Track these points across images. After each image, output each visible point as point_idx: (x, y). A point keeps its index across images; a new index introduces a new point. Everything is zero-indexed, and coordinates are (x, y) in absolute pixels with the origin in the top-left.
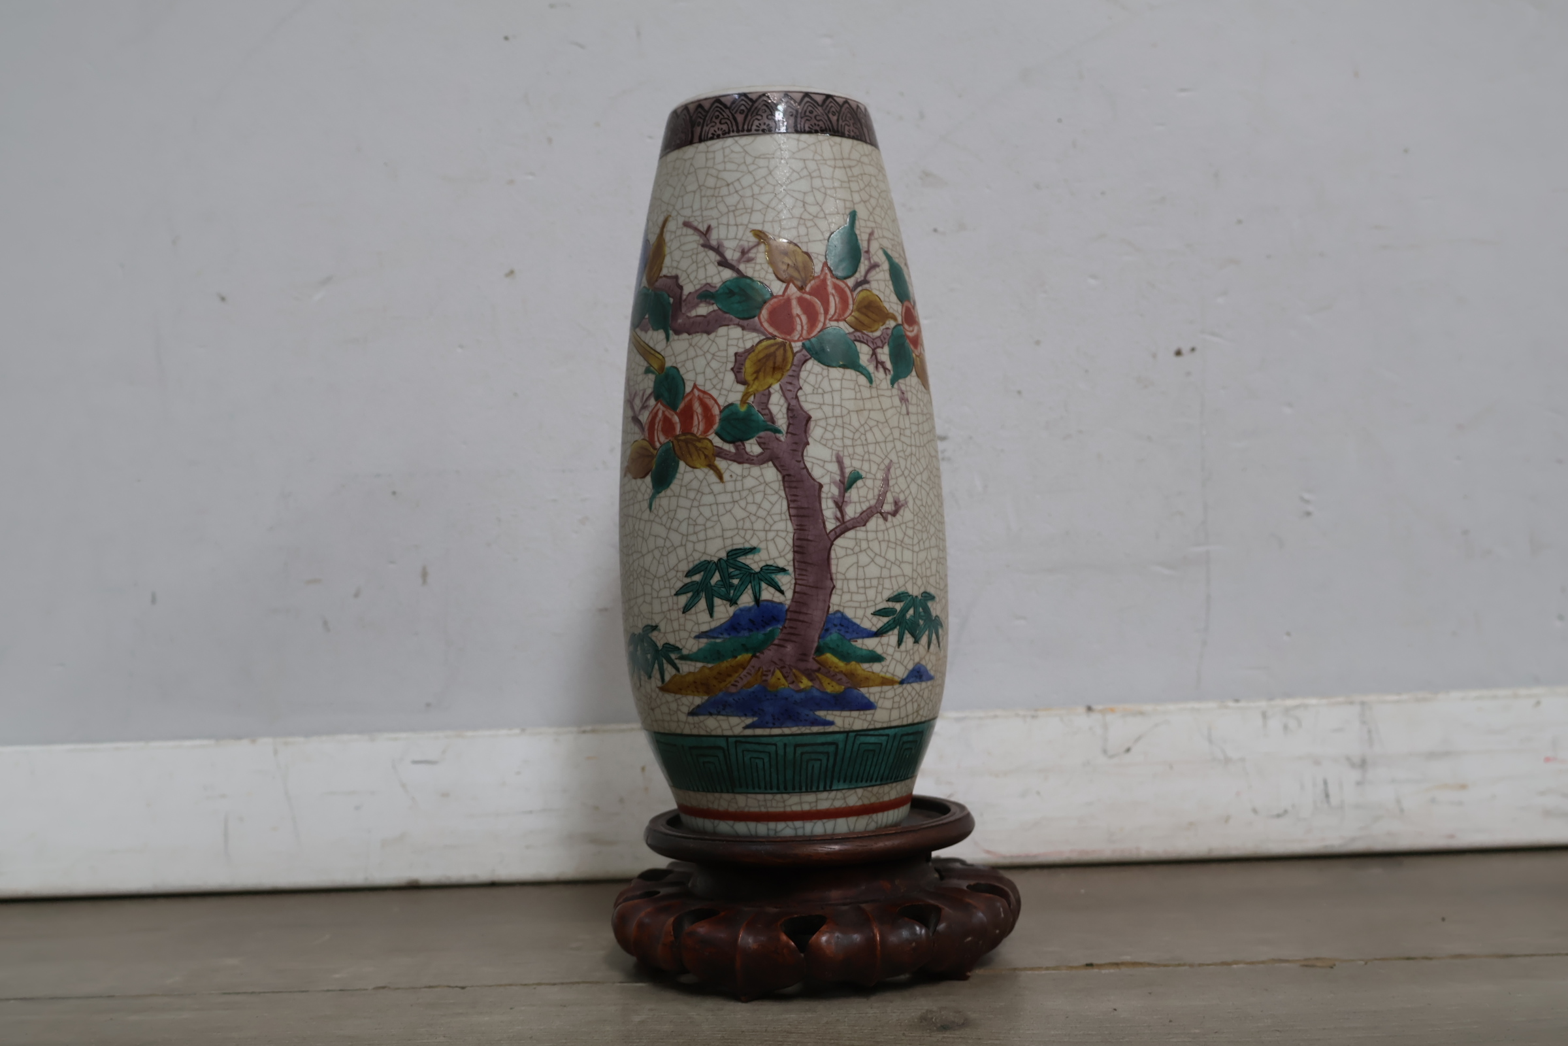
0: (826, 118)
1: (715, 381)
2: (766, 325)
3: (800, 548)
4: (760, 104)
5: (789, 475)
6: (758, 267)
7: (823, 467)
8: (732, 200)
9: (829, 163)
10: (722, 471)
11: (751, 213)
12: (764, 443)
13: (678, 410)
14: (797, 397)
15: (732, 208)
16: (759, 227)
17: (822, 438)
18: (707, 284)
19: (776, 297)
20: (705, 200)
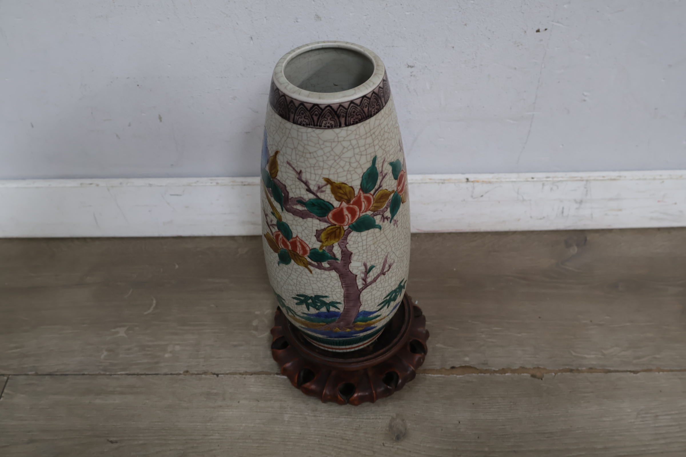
0: (362, 112)
1: (307, 238)
2: (331, 220)
3: (347, 297)
4: (326, 111)
5: (342, 274)
6: (327, 195)
7: (358, 269)
8: (313, 161)
9: (363, 137)
10: (312, 270)
11: (322, 169)
12: (331, 264)
13: (289, 241)
14: (346, 247)
15: (313, 165)
16: (327, 177)
17: (357, 259)
18: (301, 197)
19: (336, 208)
20: (298, 157)
